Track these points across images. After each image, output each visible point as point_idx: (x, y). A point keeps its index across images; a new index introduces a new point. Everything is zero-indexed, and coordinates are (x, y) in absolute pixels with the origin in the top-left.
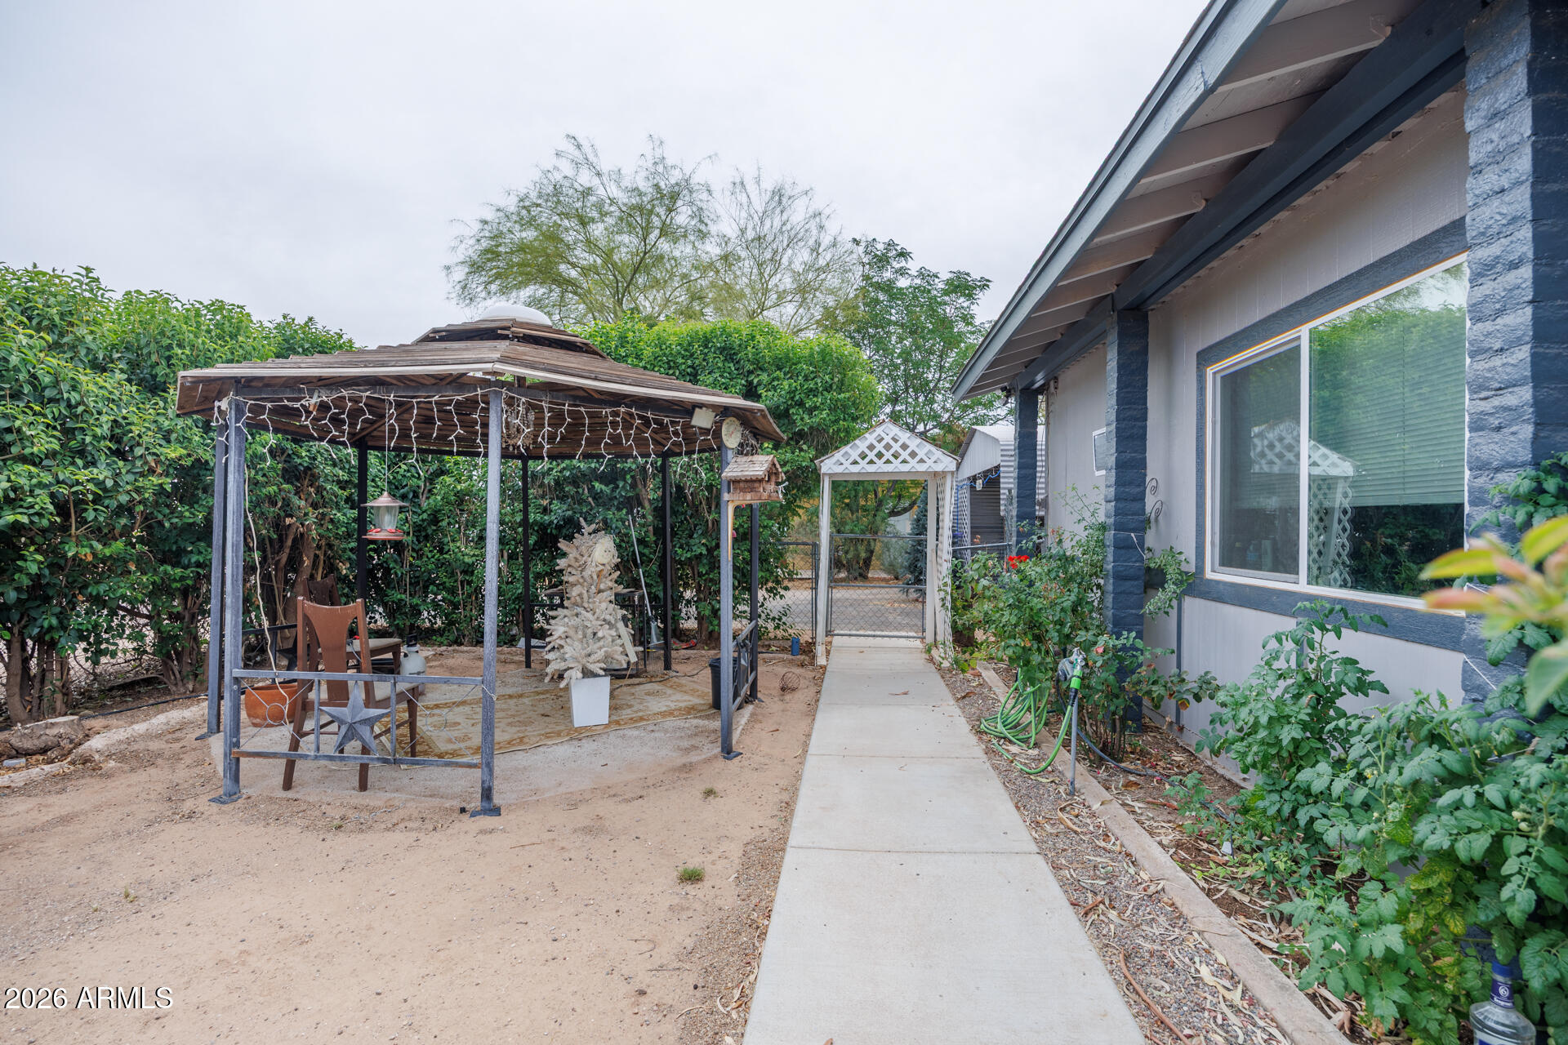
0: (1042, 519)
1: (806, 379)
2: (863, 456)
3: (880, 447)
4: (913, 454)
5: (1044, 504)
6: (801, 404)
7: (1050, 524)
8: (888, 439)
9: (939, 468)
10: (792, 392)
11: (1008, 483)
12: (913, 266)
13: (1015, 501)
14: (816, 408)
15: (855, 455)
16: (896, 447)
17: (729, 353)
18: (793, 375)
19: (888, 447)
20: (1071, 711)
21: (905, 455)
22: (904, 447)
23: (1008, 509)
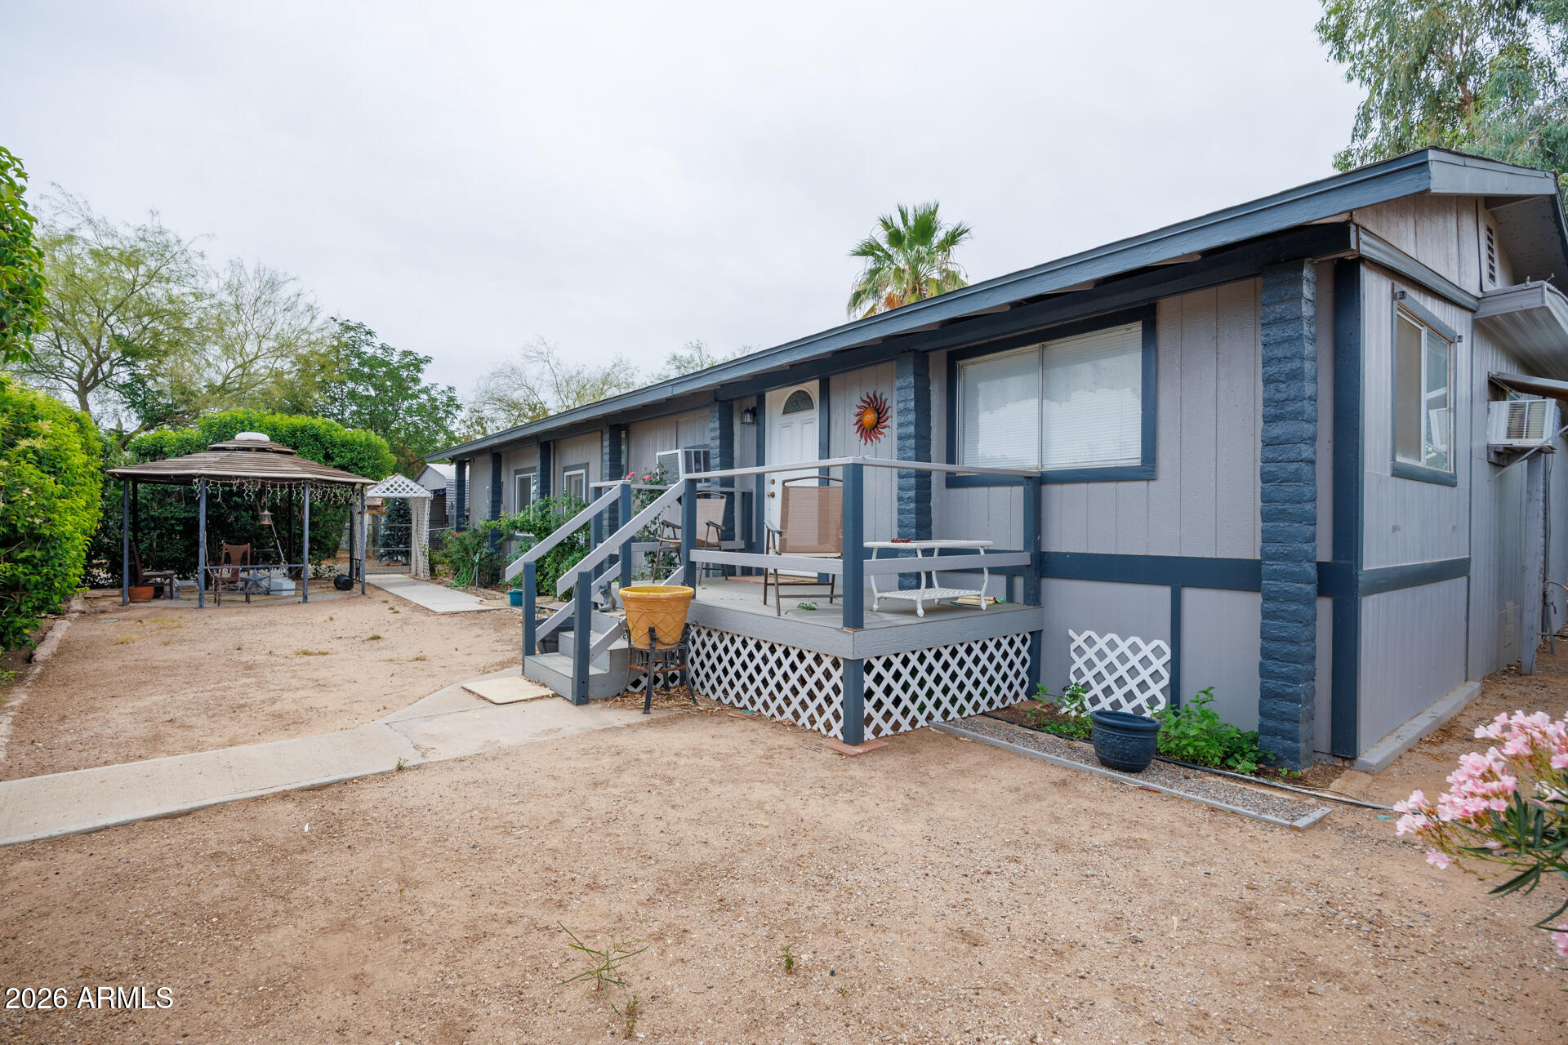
0: (467, 517)
1: (359, 453)
2: (388, 489)
3: (396, 486)
4: (411, 489)
5: (469, 510)
6: (356, 464)
7: (471, 518)
8: (399, 482)
9: (423, 495)
10: (352, 459)
11: (451, 498)
12: (377, 342)
13: (455, 508)
14: (364, 467)
15: (384, 489)
16: (403, 486)
17: (316, 437)
18: (351, 451)
19: (400, 486)
20: (476, 568)
21: (408, 489)
22: (408, 486)
23: (451, 511)
